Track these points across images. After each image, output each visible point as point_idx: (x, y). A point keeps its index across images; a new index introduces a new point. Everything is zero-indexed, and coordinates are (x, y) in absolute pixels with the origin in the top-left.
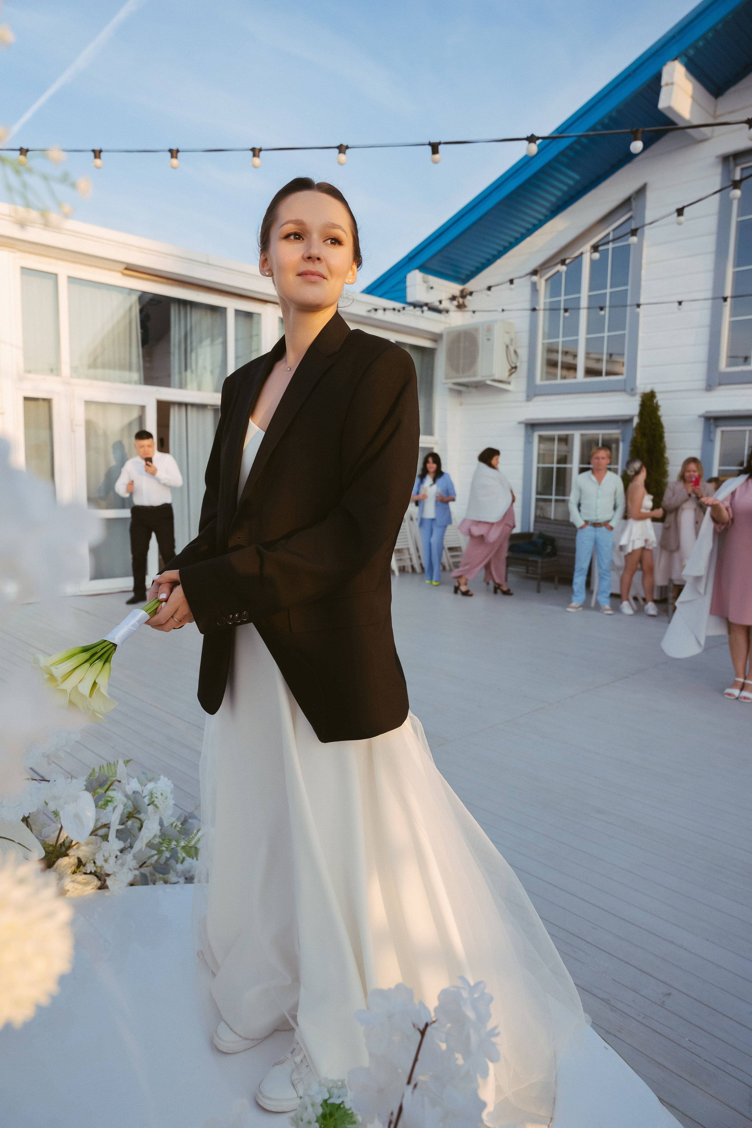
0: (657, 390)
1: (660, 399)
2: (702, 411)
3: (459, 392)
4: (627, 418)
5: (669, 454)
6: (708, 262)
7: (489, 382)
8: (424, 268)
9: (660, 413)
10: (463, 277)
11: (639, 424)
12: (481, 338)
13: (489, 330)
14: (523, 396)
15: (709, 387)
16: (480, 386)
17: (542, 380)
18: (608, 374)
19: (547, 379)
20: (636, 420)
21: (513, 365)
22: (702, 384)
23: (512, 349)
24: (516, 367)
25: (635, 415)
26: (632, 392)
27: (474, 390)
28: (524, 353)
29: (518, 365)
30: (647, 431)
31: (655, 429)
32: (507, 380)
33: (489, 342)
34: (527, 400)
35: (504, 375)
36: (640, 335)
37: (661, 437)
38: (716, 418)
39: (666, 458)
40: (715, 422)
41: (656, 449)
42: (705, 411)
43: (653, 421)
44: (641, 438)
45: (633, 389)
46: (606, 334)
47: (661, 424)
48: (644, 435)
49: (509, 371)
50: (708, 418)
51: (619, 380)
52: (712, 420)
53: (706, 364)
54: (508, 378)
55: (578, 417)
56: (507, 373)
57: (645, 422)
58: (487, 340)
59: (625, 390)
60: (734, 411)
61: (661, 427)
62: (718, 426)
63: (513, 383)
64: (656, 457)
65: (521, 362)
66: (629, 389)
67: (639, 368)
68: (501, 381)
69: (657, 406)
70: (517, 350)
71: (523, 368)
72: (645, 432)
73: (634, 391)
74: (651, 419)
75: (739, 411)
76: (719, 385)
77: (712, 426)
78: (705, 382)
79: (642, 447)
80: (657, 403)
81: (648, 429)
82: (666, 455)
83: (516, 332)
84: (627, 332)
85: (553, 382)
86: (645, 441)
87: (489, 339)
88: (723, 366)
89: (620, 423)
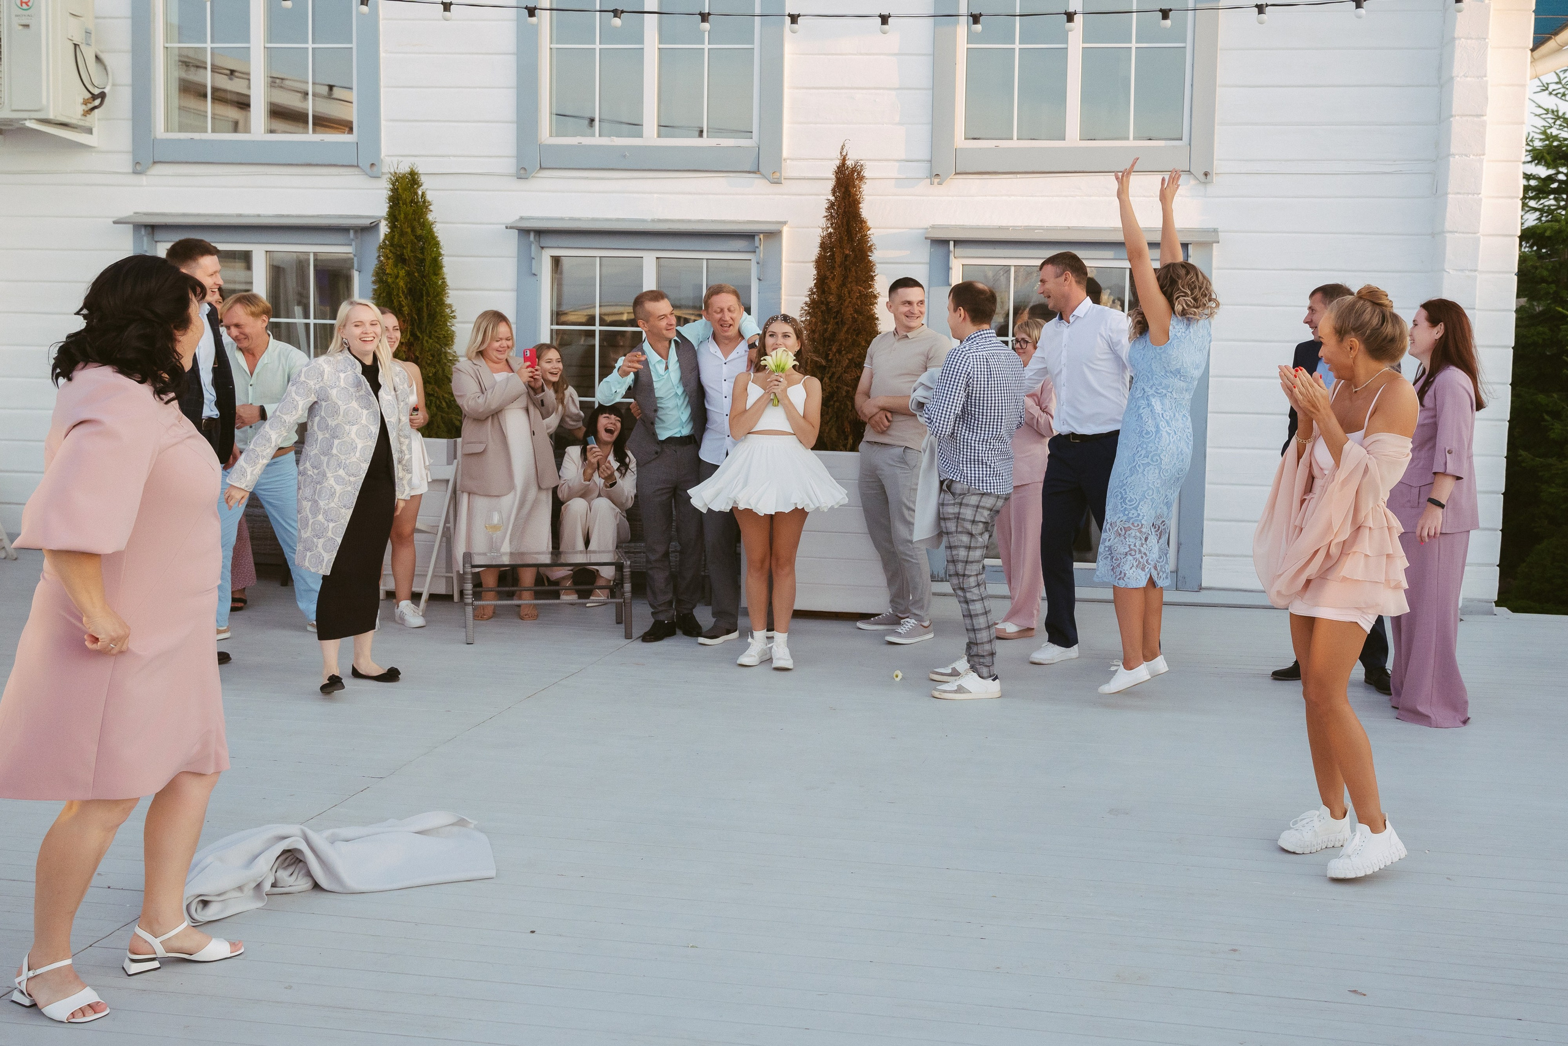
0: (420, 170)
1: (430, 189)
2: (512, 218)
4: (367, 222)
5: (453, 298)
7: (30, 124)
9: (430, 217)
11: (390, 237)
14: (125, 162)
15: (523, 173)
17: (167, 130)
18: (320, 124)
19: (182, 128)
20: (384, 229)
21: (96, 91)
22: (509, 165)
23: (89, 53)
24: (102, 96)
25: (383, 217)
26: (372, 169)
28: (120, 65)
29: (106, 91)
30: (407, 253)
31: (422, 249)
32: (81, 123)
33: (26, 31)
34: (135, 172)
35: (73, 112)
36: (382, 55)
37: (436, 266)
38: (540, 233)
39: (450, 306)
40: (537, 238)
41: (427, 289)
42: (518, 218)
43: (419, 232)
44: (396, 266)
45: (372, 164)
46: (310, 45)
47: (434, 238)
48: (401, 260)
49: (85, 103)
50: (524, 232)
51: (344, 143)
52: (532, 235)
53: (515, 126)
54: (83, 118)
55: (259, 216)
56: (81, 109)
57: (402, 234)
58: (21, 27)
59: (358, 166)
60: (571, 219)
61: (437, 244)
62: (542, 248)
63: (94, 130)
64: (428, 304)
65: (114, 85)
66: (365, 163)
67: (383, 123)
68: (64, 125)
69: (424, 202)
70: (102, 56)
71: (120, 99)
72: (403, 255)
73: (375, 169)
74: (413, 230)
75: (579, 219)
76: (541, 168)
77: (533, 247)
78: (514, 161)
79: (397, 284)
80: (423, 194)
81: (409, 249)
82: (448, 301)
83: (97, 18)
84: (354, 45)
85: (197, 136)
86: (402, 273)
87: (27, 26)
88: (545, 133)
89: (352, 232)
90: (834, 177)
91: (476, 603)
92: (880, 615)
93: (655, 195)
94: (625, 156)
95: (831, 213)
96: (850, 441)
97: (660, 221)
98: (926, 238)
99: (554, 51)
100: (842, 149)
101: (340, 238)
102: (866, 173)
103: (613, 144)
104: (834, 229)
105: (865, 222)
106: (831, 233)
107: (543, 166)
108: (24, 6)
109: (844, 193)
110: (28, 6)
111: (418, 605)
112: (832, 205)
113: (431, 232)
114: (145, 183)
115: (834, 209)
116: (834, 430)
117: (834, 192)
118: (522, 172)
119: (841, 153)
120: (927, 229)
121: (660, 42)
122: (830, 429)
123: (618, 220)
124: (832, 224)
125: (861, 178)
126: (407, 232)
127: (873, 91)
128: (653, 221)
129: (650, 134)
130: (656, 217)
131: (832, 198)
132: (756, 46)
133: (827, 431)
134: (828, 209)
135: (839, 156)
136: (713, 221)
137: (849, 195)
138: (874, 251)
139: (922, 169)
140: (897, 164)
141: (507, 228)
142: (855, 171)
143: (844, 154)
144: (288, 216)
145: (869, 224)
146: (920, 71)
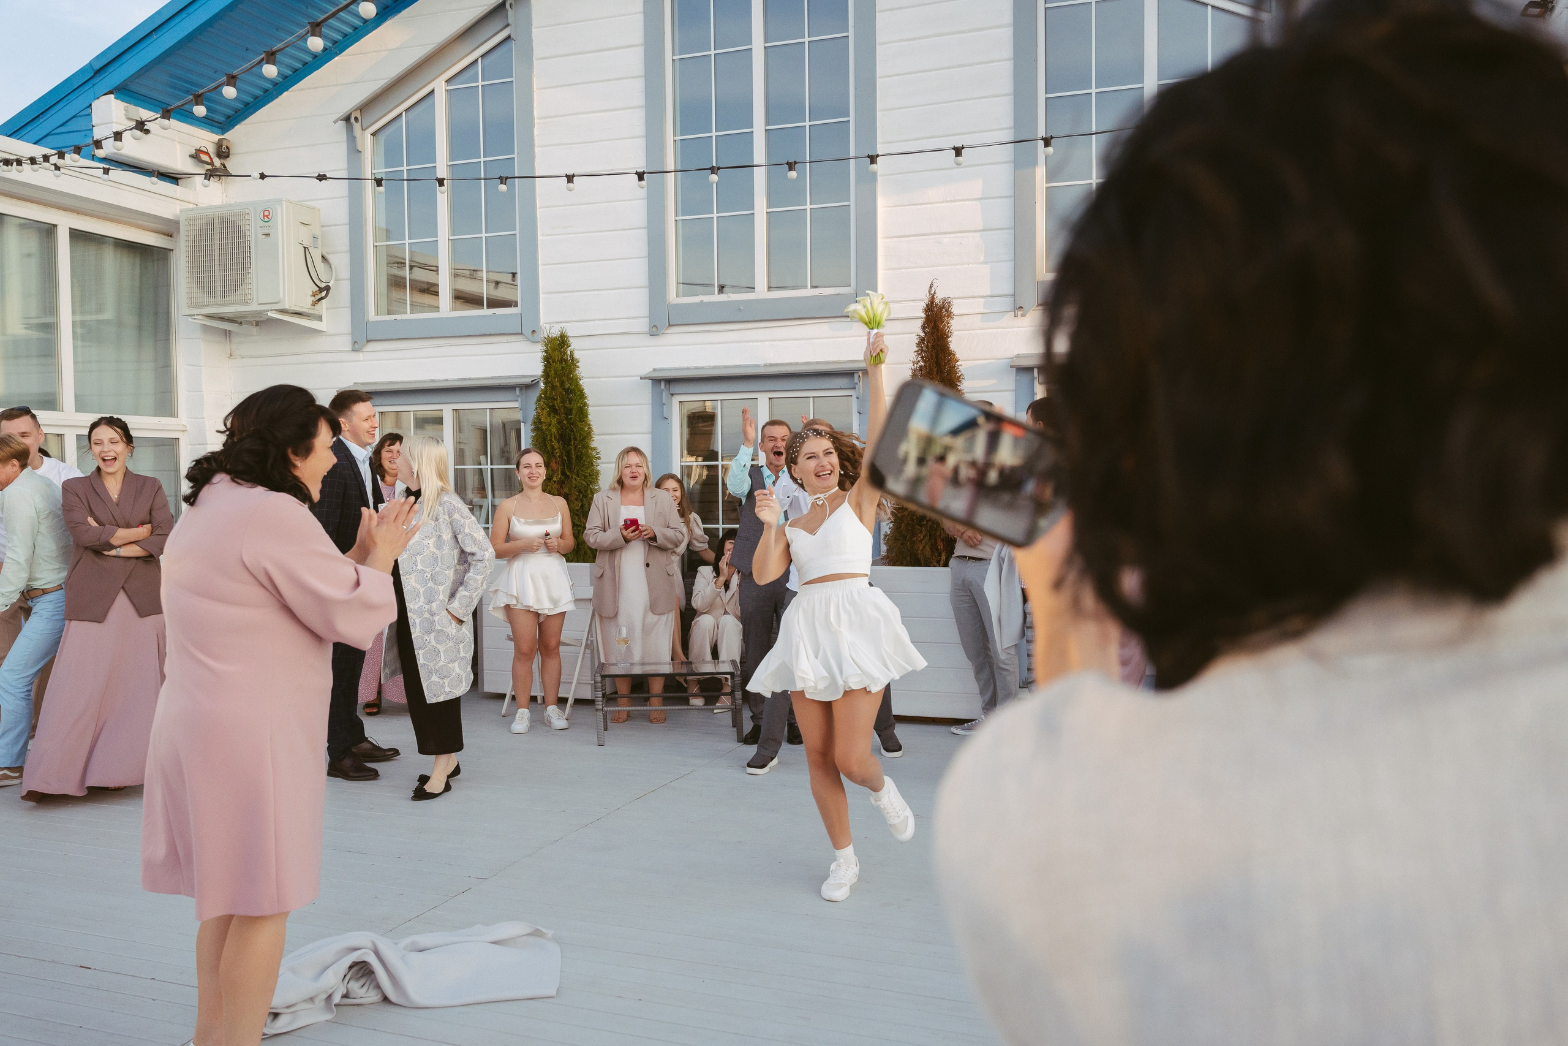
0: (569, 332)
1: (578, 349)
2: (646, 370)
3: (227, 334)
4: (528, 380)
5: (598, 442)
6: (636, 121)
7: (274, 315)
8: (123, 91)
9: (578, 373)
10: (222, 119)
11: (545, 392)
12: (254, 229)
13: (267, 216)
14: (345, 343)
15: (655, 331)
16: (261, 322)
17: (377, 314)
18: (494, 303)
19: (387, 312)
20: (539, 386)
21: (323, 285)
22: (643, 325)
23: (316, 255)
24: (328, 288)
25: (538, 377)
26: (530, 335)
27: (254, 330)
28: (341, 262)
29: (330, 284)
30: (557, 403)
31: (570, 401)
32: (311, 312)
33: (268, 239)
34: (354, 350)
35: (304, 302)
36: (540, 238)
37: (582, 413)
38: (669, 381)
39: (594, 449)
40: (667, 386)
41: (574, 435)
42: (652, 370)
43: (567, 386)
44: (549, 415)
45: (534, 331)
46: (484, 235)
47: (581, 391)
48: (553, 410)
49: (314, 295)
50: (656, 381)
51: (511, 314)
52: (663, 383)
53: (647, 290)
54: (312, 307)
55: (447, 380)
56: (310, 299)
57: (553, 388)
58: (264, 236)
59: (522, 334)
60: (696, 368)
61: (582, 396)
62: (672, 395)
63: (324, 318)
64: (576, 447)
65: (337, 280)
66: (527, 331)
67: (541, 295)
68: (298, 314)
69: (573, 359)
70: (328, 257)
71: (342, 291)
72: (554, 406)
73: (535, 335)
74: (562, 383)
75: (703, 368)
76: (670, 325)
77: (664, 394)
78: (647, 320)
79: (550, 431)
80: (572, 355)
81: (558, 401)
82: (593, 444)
83: (322, 226)
84: (517, 232)
85: (399, 317)
86: (554, 421)
87: (268, 235)
88: (673, 296)
89: (517, 389)
90: (923, 315)
91: (605, 709)
92: (973, 720)
93: (767, 343)
94: (740, 310)
95: (922, 347)
96: (944, 557)
97: (771, 365)
98: (1011, 367)
99: (680, 224)
100: (931, 287)
101: (508, 395)
102: (955, 310)
103: (730, 299)
104: (924, 362)
105: (954, 355)
106: (921, 367)
107: (671, 323)
108: (266, 219)
109: (933, 328)
110: (269, 218)
111: (564, 711)
112: (922, 340)
113: (577, 385)
114: (361, 359)
115: (924, 343)
116: (927, 548)
117: (923, 328)
118: (654, 329)
119: (929, 292)
120: (1012, 358)
121: (769, 207)
122: (924, 547)
123: (735, 366)
124: (922, 357)
125: (950, 315)
126: (556, 386)
127: (960, 234)
128: (765, 365)
129: (761, 291)
130: (769, 362)
131: (923, 334)
132: (852, 203)
133: (921, 548)
134: (918, 344)
135: (928, 294)
136: (817, 363)
137: (938, 330)
138: (963, 381)
139: (1006, 303)
140: (982, 300)
141: (641, 378)
142: (943, 308)
143: (932, 292)
144: (469, 379)
145: (958, 356)
146: (1002, 213)
